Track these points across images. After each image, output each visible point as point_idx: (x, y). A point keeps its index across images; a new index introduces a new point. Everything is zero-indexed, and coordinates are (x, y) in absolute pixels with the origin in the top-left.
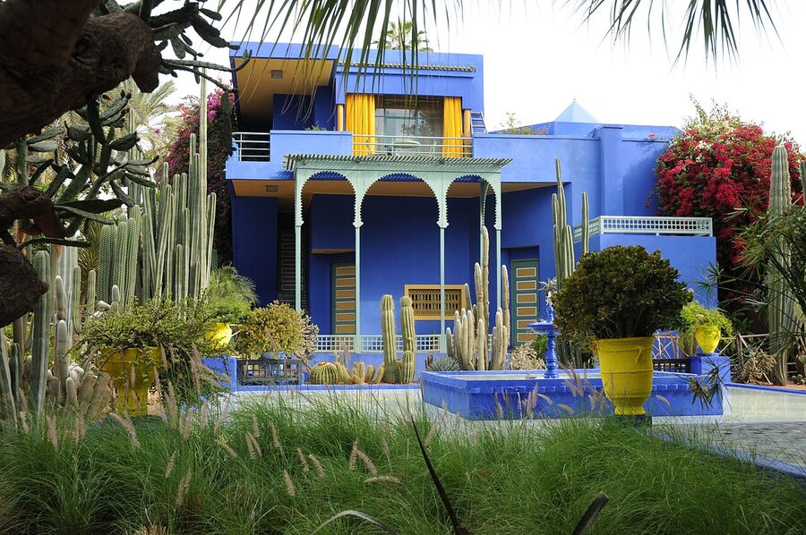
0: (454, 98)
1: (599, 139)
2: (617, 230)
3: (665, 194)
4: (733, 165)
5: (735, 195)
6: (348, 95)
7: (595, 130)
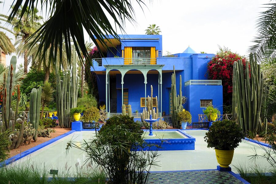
0: (153, 47)
1: (192, 58)
2: (194, 84)
3: (210, 73)
4: (227, 65)
5: (228, 74)
6: (125, 47)
7: (191, 55)
